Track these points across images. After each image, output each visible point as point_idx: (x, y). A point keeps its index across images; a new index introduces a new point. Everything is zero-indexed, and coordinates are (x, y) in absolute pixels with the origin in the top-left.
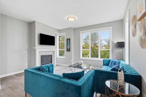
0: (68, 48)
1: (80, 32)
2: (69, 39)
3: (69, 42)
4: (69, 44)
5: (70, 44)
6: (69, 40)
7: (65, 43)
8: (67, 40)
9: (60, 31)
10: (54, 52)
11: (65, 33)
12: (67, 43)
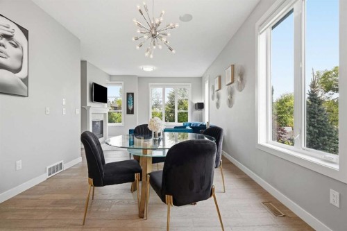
0: (130, 108)
1: (150, 84)
2: (133, 94)
3: (131, 99)
4: (132, 101)
7: (123, 99)
8: (128, 94)
9: (111, 77)
10: (105, 114)
11: (122, 83)
12: (127, 100)
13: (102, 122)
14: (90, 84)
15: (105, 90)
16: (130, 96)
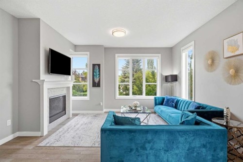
0: (97, 80)
1: (117, 55)
2: (99, 65)
3: (98, 70)
4: (98, 73)
5: (100, 74)
6: (97, 67)
7: (89, 72)
8: (94, 65)
9: (76, 47)
10: (68, 88)
11: (88, 53)
12: (93, 72)
13: (64, 97)
14: (45, 51)
15: (68, 60)
16: (96, 68)
